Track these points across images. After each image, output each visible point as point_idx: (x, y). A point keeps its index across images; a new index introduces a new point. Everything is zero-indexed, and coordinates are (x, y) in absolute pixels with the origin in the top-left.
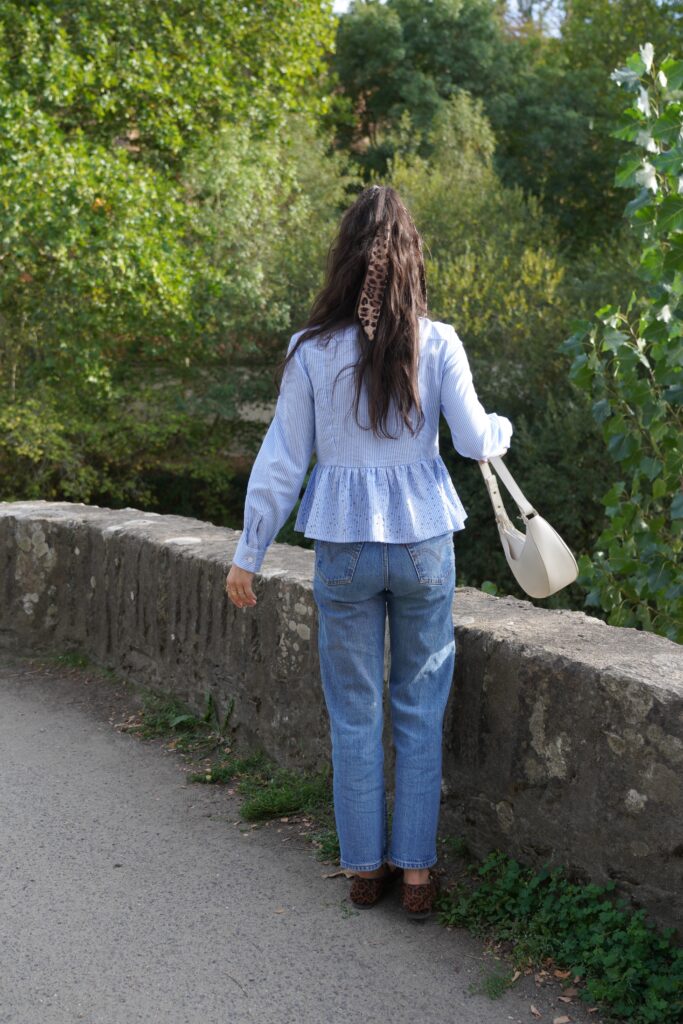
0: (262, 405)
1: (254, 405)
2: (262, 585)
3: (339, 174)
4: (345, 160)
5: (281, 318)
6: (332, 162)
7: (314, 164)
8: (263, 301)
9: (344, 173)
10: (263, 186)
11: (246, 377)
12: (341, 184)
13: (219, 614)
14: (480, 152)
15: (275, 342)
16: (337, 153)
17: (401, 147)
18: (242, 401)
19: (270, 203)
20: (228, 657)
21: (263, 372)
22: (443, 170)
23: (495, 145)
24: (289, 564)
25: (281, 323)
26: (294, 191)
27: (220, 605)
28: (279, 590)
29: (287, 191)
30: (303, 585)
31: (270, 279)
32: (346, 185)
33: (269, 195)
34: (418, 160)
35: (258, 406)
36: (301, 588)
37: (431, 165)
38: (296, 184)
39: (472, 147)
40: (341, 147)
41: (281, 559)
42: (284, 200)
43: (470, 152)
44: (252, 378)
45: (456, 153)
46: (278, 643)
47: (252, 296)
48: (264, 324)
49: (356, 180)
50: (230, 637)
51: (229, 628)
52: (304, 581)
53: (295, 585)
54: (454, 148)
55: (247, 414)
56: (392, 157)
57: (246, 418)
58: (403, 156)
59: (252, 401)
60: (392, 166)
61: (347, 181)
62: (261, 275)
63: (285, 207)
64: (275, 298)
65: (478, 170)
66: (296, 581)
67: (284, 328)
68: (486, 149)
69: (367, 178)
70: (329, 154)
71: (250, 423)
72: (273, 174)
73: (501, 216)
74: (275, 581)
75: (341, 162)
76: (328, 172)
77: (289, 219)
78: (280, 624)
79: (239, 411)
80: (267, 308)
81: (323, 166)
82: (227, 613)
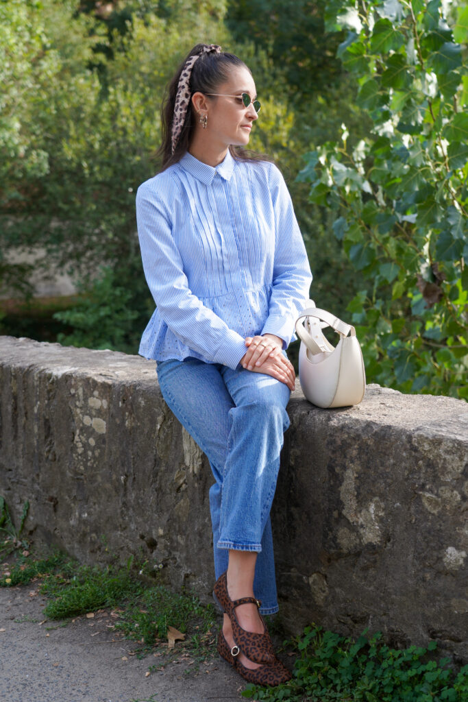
0: (28, 249)
1: (20, 249)
2: (53, 383)
3: (87, 34)
4: (92, 21)
5: (40, 164)
6: (79, 24)
7: (64, 25)
8: (22, 151)
9: (92, 33)
10: (13, 41)
11: (10, 224)
12: (88, 45)
13: (10, 417)
14: (213, 14)
15: (36, 190)
16: (83, 15)
17: (140, 9)
18: (8, 246)
19: (21, 59)
20: (21, 460)
21: (26, 219)
22: (180, 30)
23: (227, 7)
24: (78, 362)
25: (40, 168)
26: (45, 48)
27: (10, 408)
28: (71, 386)
29: (37, 47)
30: (96, 378)
31: (25, 130)
32: (94, 46)
33: (19, 50)
34: (156, 20)
35: (23, 251)
36: (94, 382)
37: (169, 24)
38: (44, 39)
39: (206, 9)
40: (87, 12)
41: (70, 358)
42: (34, 56)
43: (205, 14)
44: (17, 225)
45: (193, 14)
46: (73, 441)
47: (10, 145)
48: (24, 171)
49: (104, 40)
50: (22, 439)
51: (20, 431)
52: (96, 375)
53: (88, 379)
54: (189, 10)
55: (13, 258)
56: (131, 20)
57: (12, 262)
58: (142, 17)
59: (17, 245)
60: (132, 26)
61: (96, 40)
62: (17, 125)
63: (35, 63)
64: (32, 147)
65: (213, 30)
66: (89, 376)
67: (43, 174)
68: (219, 10)
69: (111, 37)
70: (76, 16)
71: (16, 266)
72: (22, 31)
74: (67, 378)
75: (87, 23)
76: (76, 32)
77: (41, 73)
78: (73, 420)
79: (6, 256)
80: (26, 157)
81: (71, 26)
82: (17, 416)
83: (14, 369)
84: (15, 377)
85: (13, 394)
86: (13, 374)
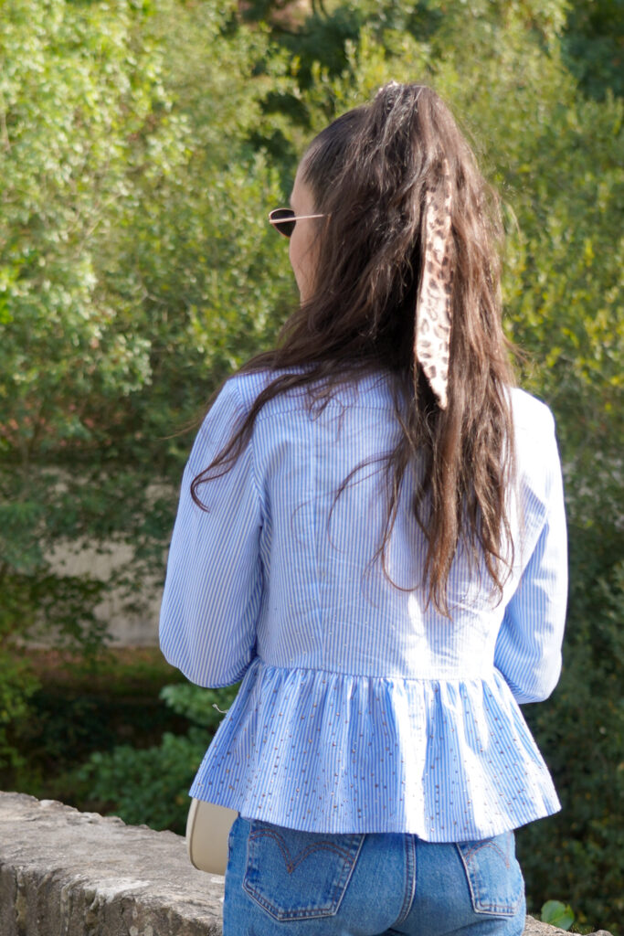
0: (94, 544)
1: (78, 544)
2: (95, 910)
3: (248, 72)
4: (261, 42)
5: (132, 366)
6: (234, 48)
7: (198, 52)
8: (96, 332)
9: (259, 70)
10: (93, 97)
11: (61, 488)
12: (252, 93)
14: (535, 26)
15: (120, 415)
16: (244, 30)
17: (374, 17)
18: (54, 535)
19: (108, 132)
21: (95, 477)
22: (460, 62)
23: (566, 12)
24: (150, 868)
25: (132, 376)
26: (157, 106)
28: (132, 921)
29: (144, 107)
30: (179, 910)
31: (108, 288)
32: (263, 96)
33: (105, 115)
34: (407, 43)
35: (85, 546)
36: (177, 917)
37: (437, 54)
38: (160, 92)
39: (519, 16)
40: (251, 17)
41: (134, 858)
42: (137, 125)
43: (515, 27)
44: (74, 489)
45: (488, 28)
47: (73, 321)
48: (97, 378)
49: (284, 85)
52: (182, 903)
53: (165, 910)
54: (481, 18)
55: (63, 563)
56: (355, 37)
57: (61, 571)
58: (379, 36)
59: (73, 536)
60: (356, 56)
61: (265, 86)
62: (90, 280)
63: (140, 139)
64: (119, 327)
65: (532, 63)
66: (166, 904)
67: (138, 387)
68: (548, 21)
69: (305, 79)
70: (229, 31)
71: (67, 580)
72: (115, 73)
73: (579, 156)
74: (124, 903)
75: (252, 48)
76: (226, 67)
77: (148, 165)
79: (48, 557)
80: (104, 346)
81: (216, 55)
83: (23, 875)
84: (24, 891)
85: (19, 924)
86: (20, 885)
